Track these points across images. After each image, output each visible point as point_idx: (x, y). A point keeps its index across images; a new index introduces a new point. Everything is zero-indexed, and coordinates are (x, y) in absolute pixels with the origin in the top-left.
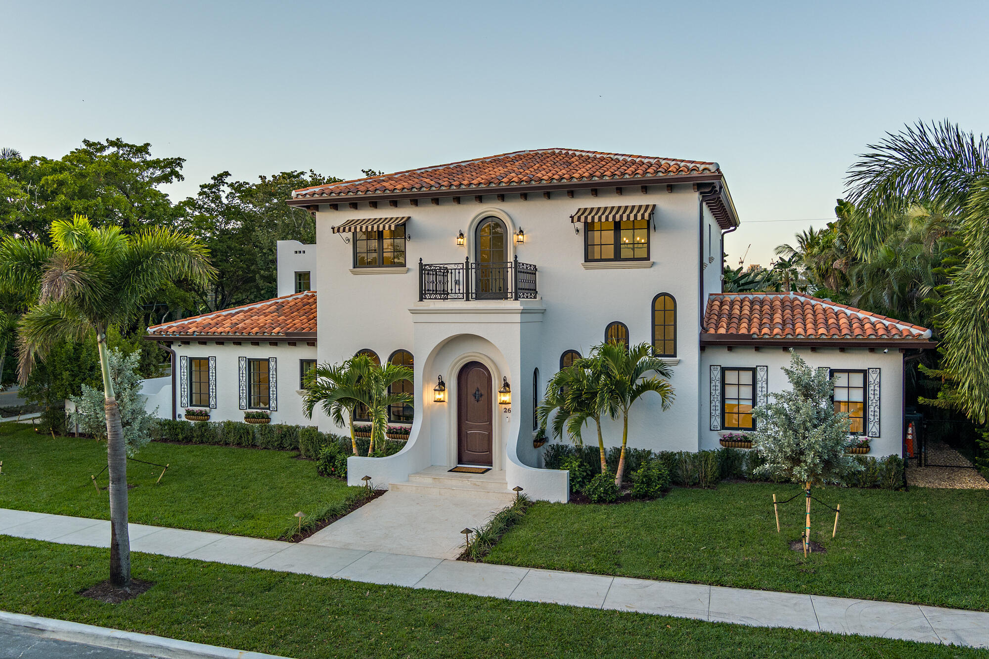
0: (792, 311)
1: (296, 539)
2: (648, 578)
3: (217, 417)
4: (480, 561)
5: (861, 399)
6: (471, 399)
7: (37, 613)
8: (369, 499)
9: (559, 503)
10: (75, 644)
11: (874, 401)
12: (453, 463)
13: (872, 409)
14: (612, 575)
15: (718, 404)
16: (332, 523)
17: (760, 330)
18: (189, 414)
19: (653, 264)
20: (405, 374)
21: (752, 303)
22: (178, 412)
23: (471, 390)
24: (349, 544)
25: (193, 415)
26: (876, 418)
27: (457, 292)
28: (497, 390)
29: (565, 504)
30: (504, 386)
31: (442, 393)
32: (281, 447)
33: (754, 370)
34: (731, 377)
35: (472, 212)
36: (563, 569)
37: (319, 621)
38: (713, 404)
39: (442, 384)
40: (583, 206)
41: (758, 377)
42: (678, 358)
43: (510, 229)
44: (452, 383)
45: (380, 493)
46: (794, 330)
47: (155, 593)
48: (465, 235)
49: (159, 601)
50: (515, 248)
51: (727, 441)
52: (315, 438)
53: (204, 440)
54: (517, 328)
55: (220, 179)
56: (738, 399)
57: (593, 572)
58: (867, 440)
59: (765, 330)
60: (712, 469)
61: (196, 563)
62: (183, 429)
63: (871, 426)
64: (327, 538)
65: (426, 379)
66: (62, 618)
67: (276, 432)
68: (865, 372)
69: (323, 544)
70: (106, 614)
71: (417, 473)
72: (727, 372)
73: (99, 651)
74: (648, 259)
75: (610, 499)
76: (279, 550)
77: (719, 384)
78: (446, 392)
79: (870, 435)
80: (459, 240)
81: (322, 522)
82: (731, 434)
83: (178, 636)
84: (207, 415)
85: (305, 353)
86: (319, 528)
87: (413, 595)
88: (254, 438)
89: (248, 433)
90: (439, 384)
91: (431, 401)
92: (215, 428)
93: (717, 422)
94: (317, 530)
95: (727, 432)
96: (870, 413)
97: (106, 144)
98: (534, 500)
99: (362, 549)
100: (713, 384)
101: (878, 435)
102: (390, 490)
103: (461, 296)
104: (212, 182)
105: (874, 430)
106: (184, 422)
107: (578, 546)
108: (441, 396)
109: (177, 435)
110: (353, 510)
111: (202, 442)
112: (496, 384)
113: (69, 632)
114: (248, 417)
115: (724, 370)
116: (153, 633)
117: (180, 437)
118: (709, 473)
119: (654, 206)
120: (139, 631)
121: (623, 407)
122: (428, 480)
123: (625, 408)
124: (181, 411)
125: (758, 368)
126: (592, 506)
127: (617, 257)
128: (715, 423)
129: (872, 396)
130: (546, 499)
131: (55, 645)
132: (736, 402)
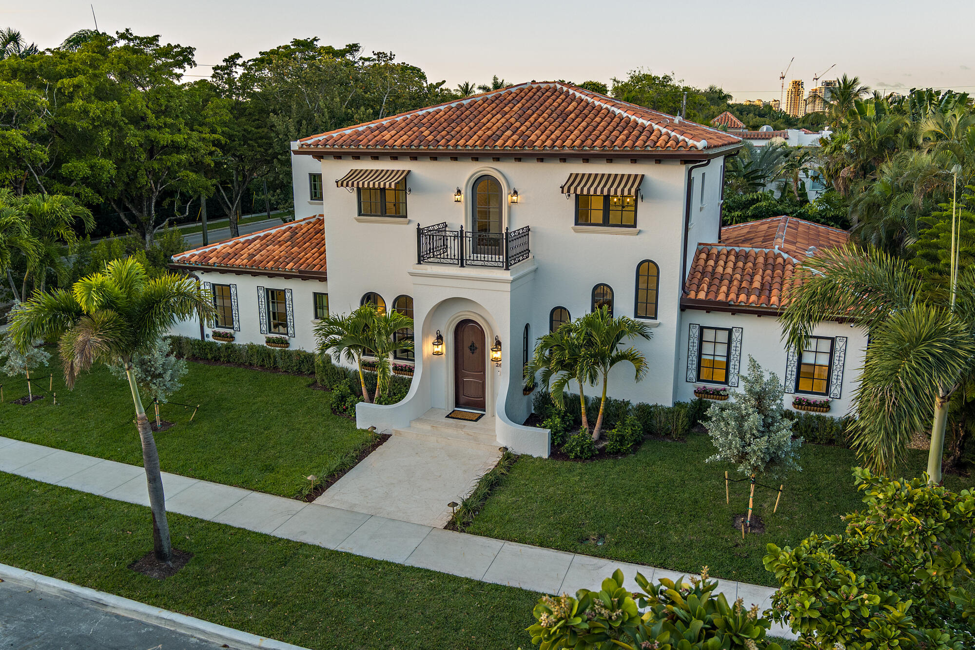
0: (773, 271)
1: (310, 499)
2: (603, 557)
3: (241, 339)
4: (463, 531)
5: (827, 363)
6: (467, 351)
7: (100, 588)
8: (374, 447)
9: (540, 458)
10: (132, 620)
11: (839, 367)
12: (450, 407)
13: (835, 373)
14: (574, 552)
15: (695, 359)
16: (341, 477)
17: (738, 298)
18: (216, 335)
19: (640, 232)
20: (407, 324)
21: (737, 256)
22: (206, 333)
23: (467, 344)
24: (355, 505)
25: (220, 336)
26: (838, 381)
27: (453, 257)
28: (490, 348)
29: (546, 460)
30: (496, 345)
31: (440, 346)
32: (300, 372)
33: (730, 331)
34: (709, 335)
35: (467, 171)
36: (533, 543)
37: (325, 605)
38: (690, 358)
39: (440, 338)
40: (575, 172)
41: (734, 337)
42: (658, 321)
43: (505, 190)
44: (449, 338)
45: (384, 438)
46: (769, 298)
47: (193, 568)
48: (463, 192)
49: (195, 578)
50: (509, 208)
51: (700, 393)
52: (329, 371)
53: (231, 360)
54: (507, 297)
55: (232, 60)
56: (714, 355)
57: (558, 548)
58: (828, 402)
59: (743, 297)
60: (682, 421)
61: (225, 528)
62: (211, 349)
63: (833, 388)
64: (336, 498)
65: (425, 334)
66: (119, 595)
67: (295, 359)
68: (833, 340)
69: (332, 505)
70: (154, 592)
71: (418, 419)
72: (705, 330)
73: (151, 630)
74: (635, 226)
75: (586, 456)
76: (294, 513)
77: (696, 341)
78: (444, 346)
79: (832, 396)
80: (457, 197)
81: (333, 477)
82: (704, 387)
83: (212, 619)
84: (232, 337)
85: (316, 287)
86: (329, 484)
87: (403, 574)
88: (275, 362)
89: (269, 356)
90: (438, 339)
91: (431, 352)
92: (240, 350)
93: (693, 375)
94: (328, 487)
95: (701, 385)
96: (834, 377)
97: (116, 37)
98: (519, 454)
99: (365, 511)
100: (691, 341)
101: (839, 397)
102: (393, 435)
103: (456, 262)
104: (225, 64)
105: (836, 392)
106: (210, 343)
107: (549, 517)
108: (439, 349)
109: (207, 354)
110: (360, 460)
111: (229, 362)
112: (489, 343)
113: (126, 609)
114: (269, 341)
115: (702, 329)
116: (192, 615)
117: (209, 356)
118: (680, 427)
119: (643, 176)
120: (181, 612)
121: (603, 369)
122: (427, 427)
123: (605, 370)
124: (208, 331)
125: (734, 329)
126: (568, 464)
127: (606, 222)
128: (691, 376)
129: (837, 362)
130: (529, 454)
131: (116, 620)
132: (711, 358)
